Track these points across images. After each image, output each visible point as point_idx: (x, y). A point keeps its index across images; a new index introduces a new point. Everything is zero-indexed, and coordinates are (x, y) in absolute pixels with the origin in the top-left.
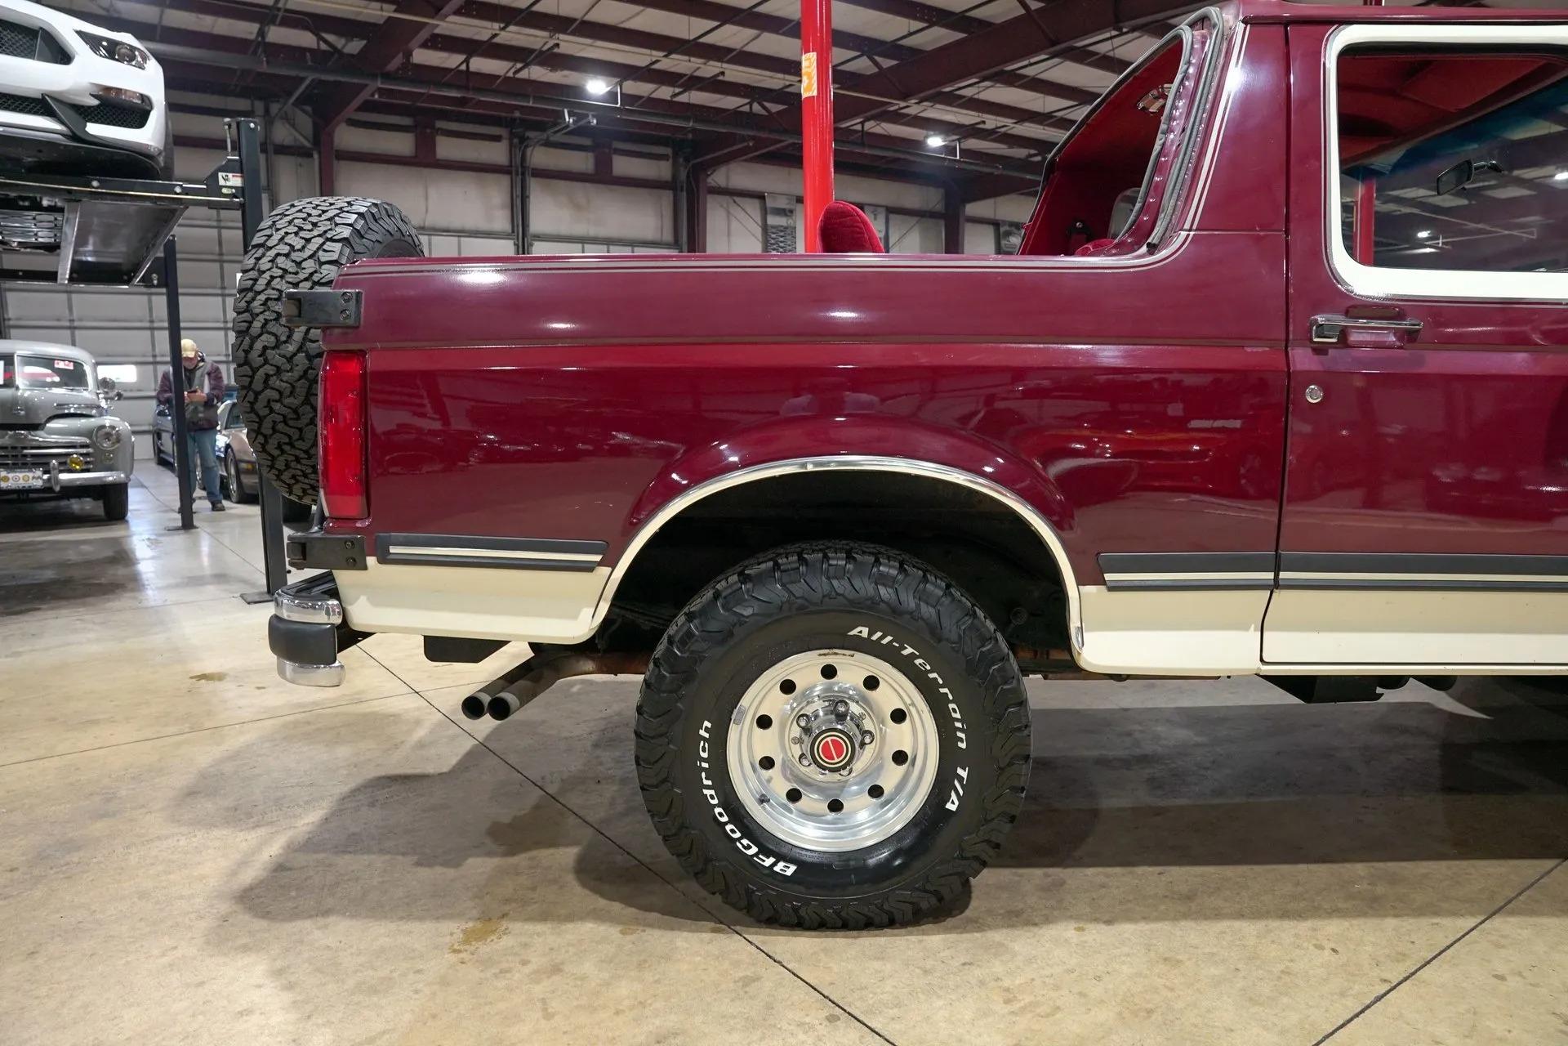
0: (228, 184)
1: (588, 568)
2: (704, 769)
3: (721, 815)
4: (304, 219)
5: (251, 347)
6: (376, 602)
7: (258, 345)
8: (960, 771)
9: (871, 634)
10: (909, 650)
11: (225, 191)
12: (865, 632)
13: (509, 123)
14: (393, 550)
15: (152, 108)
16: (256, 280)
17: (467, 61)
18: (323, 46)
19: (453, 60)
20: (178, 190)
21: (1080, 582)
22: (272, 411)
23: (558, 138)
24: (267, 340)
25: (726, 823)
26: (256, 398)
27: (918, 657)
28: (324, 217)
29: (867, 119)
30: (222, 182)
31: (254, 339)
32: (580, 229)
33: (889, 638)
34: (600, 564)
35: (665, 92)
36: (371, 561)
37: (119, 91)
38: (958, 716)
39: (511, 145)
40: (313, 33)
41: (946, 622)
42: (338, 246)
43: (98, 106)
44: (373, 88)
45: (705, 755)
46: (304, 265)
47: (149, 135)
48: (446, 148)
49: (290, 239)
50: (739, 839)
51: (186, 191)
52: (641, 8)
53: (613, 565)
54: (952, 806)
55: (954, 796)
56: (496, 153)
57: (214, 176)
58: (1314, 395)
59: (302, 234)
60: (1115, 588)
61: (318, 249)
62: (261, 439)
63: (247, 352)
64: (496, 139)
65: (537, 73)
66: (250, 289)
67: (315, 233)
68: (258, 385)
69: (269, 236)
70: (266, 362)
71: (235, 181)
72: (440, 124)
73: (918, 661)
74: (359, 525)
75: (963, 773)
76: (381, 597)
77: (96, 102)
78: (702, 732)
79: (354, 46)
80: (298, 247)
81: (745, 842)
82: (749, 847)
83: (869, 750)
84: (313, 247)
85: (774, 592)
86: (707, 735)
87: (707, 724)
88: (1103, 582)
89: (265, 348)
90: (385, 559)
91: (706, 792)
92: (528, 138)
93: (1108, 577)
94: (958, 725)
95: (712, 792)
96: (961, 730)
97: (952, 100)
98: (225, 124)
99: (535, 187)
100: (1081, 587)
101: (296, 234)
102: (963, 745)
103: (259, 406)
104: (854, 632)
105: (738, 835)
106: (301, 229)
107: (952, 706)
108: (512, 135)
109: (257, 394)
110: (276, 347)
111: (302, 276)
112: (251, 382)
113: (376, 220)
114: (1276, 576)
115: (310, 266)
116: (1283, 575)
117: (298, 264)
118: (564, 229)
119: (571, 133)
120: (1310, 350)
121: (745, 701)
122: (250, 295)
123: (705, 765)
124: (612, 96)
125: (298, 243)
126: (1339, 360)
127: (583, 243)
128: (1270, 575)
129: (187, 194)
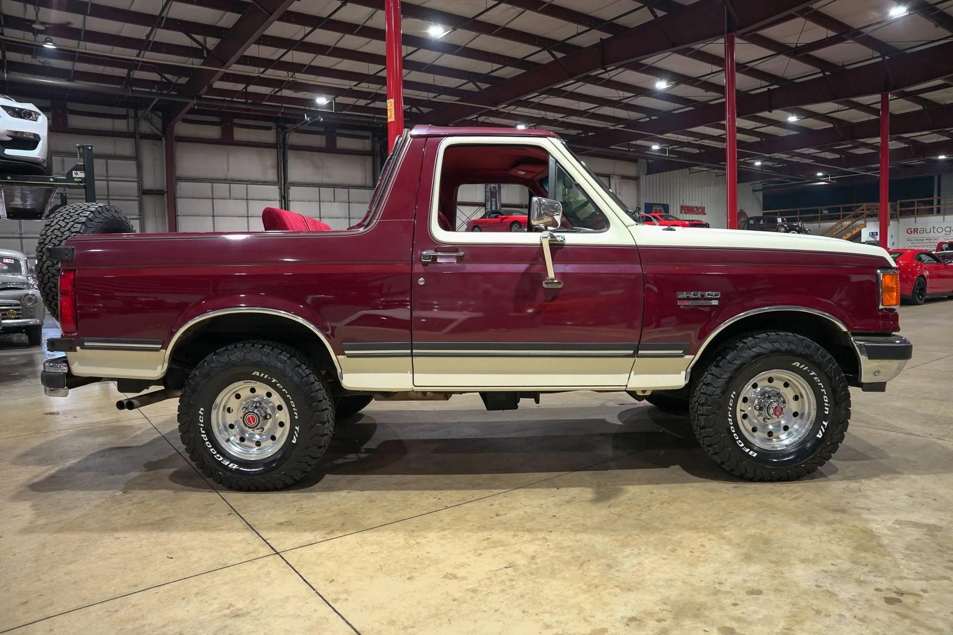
0: (78, 176)
1: (157, 350)
2: (202, 427)
3: (208, 444)
4: (68, 214)
5: (42, 266)
6: (81, 364)
7: (45, 265)
8: (296, 428)
9: (260, 374)
10: (274, 380)
11: (76, 180)
12: (258, 374)
13: (276, 120)
14: (86, 344)
15: (40, 140)
16: (45, 239)
17: (246, 88)
18: (164, 80)
19: (240, 87)
20: (52, 180)
21: (337, 354)
22: (52, 291)
23: (304, 127)
24: (49, 263)
25: (211, 448)
26: (45, 286)
27: (277, 383)
28: (76, 213)
29: (480, 116)
30: (74, 175)
31: (44, 263)
32: (317, 179)
33: (266, 376)
34: (161, 348)
35: (362, 102)
36: (78, 348)
37: (22, 133)
38: (294, 406)
39: (277, 132)
40: (158, 74)
41: (288, 370)
42: (80, 225)
43: (11, 141)
44: (192, 103)
45: (202, 421)
46: (65, 233)
47: (37, 153)
48: (240, 134)
49: (61, 223)
50: (215, 454)
51: (56, 180)
52: (340, 60)
53: (166, 349)
54: (294, 442)
55: (295, 438)
56: (269, 136)
57: (70, 173)
58: (421, 281)
59: (66, 221)
60: (349, 356)
61: (71, 227)
62: (48, 302)
63: (41, 268)
64: (269, 128)
65: (286, 93)
66: (43, 243)
67: (71, 220)
68: (45, 281)
69: (52, 221)
70: (49, 272)
71: (81, 175)
72: (236, 121)
73: (278, 385)
74: (73, 335)
75: (297, 428)
76: (84, 362)
77: (10, 139)
78: (200, 412)
79: (183, 80)
80: (63, 226)
81: (218, 455)
82: (219, 458)
83: (270, 421)
84: (69, 226)
85: (224, 358)
86: (202, 414)
87: (202, 409)
88: (344, 354)
89: (48, 266)
90: (83, 347)
91: (202, 435)
92: (287, 128)
93: (346, 352)
94: (294, 409)
95: (205, 436)
96: (295, 411)
97: (527, 104)
98: (77, 147)
99: (290, 154)
100: (338, 356)
101: (63, 220)
102: (296, 417)
103: (46, 289)
104: (254, 374)
105: (215, 453)
106: (65, 218)
107: (292, 402)
108: (278, 126)
109: (45, 285)
110: (53, 265)
111: (63, 238)
112: (43, 280)
113: (100, 213)
114: (412, 351)
115: (67, 233)
116: (414, 351)
117: (63, 233)
118: (309, 180)
119: (311, 124)
120: (421, 265)
121: (218, 400)
122: (43, 245)
123: (202, 425)
124: (330, 105)
125: (63, 224)
126: (431, 268)
127: (319, 187)
128: (409, 351)
129: (56, 182)
